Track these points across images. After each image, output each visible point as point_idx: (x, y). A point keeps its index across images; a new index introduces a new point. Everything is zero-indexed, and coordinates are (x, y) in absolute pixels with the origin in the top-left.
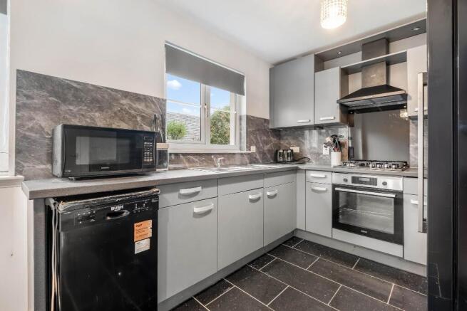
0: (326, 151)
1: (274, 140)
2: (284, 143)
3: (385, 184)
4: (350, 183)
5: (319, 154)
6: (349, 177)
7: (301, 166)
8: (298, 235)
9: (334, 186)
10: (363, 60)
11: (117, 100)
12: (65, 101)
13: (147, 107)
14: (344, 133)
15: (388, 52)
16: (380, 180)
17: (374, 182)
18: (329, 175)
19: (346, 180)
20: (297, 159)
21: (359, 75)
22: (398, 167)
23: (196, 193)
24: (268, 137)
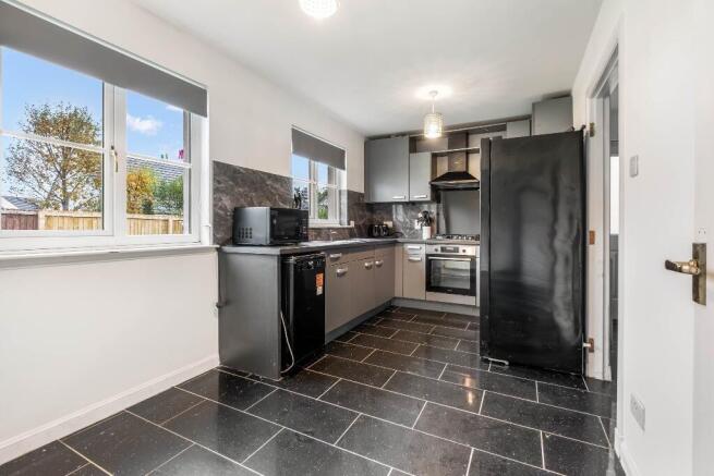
0: (417, 226)
1: (368, 214)
2: (376, 217)
3: (464, 251)
4: (439, 252)
5: (412, 228)
6: (439, 247)
7: (399, 240)
8: (396, 303)
9: (427, 255)
10: (449, 148)
11: (263, 181)
12: (237, 184)
13: (282, 186)
14: (433, 209)
15: (467, 146)
16: (461, 248)
17: (457, 250)
18: (423, 246)
19: (436, 250)
20: (392, 232)
21: (446, 158)
22: (473, 238)
23: (337, 259)
24: (363, 210)
